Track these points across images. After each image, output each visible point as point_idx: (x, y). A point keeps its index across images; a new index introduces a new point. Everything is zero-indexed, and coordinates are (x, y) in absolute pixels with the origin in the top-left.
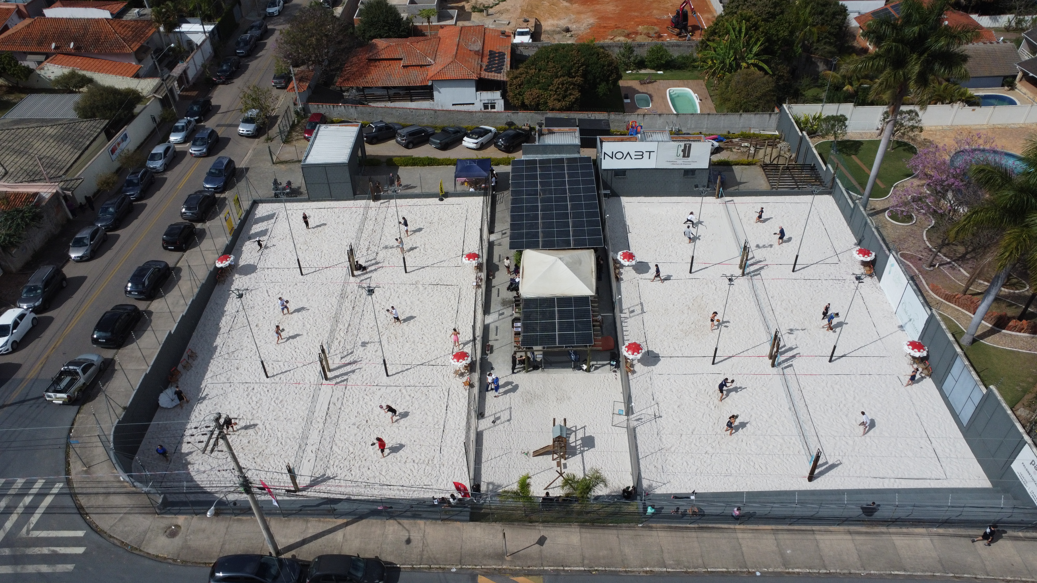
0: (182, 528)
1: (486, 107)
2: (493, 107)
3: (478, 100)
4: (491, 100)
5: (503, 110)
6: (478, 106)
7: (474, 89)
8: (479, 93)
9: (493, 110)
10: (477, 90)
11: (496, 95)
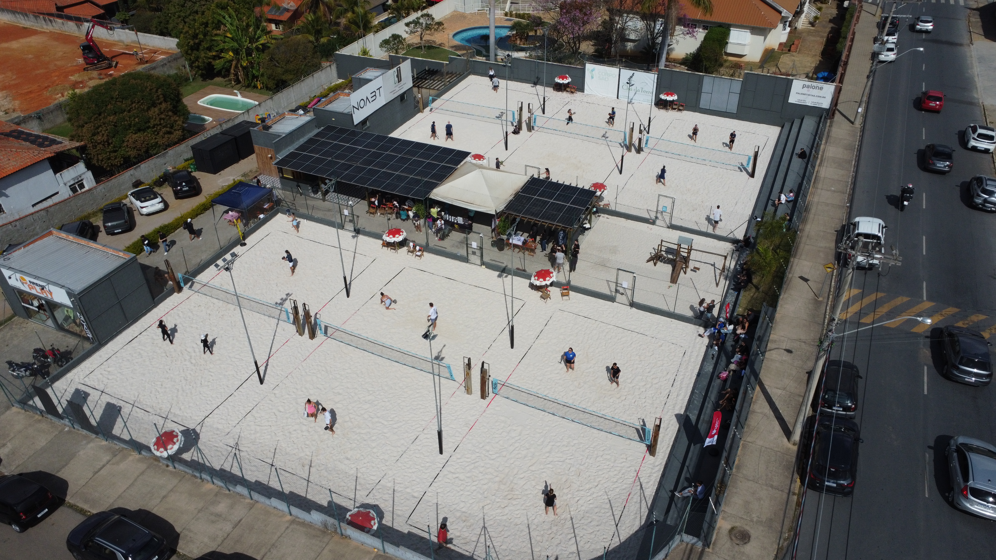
0: (737, 524)
1: (73, 189)
2: (82, 186)
3: (62, 185)
4: (77, 177)
5: (94, 184)
6: (65, 193)
7: (51, 171)
8: (58, 175)
9: (83, 190)
10: (55, 172)
11: (81, 167)
